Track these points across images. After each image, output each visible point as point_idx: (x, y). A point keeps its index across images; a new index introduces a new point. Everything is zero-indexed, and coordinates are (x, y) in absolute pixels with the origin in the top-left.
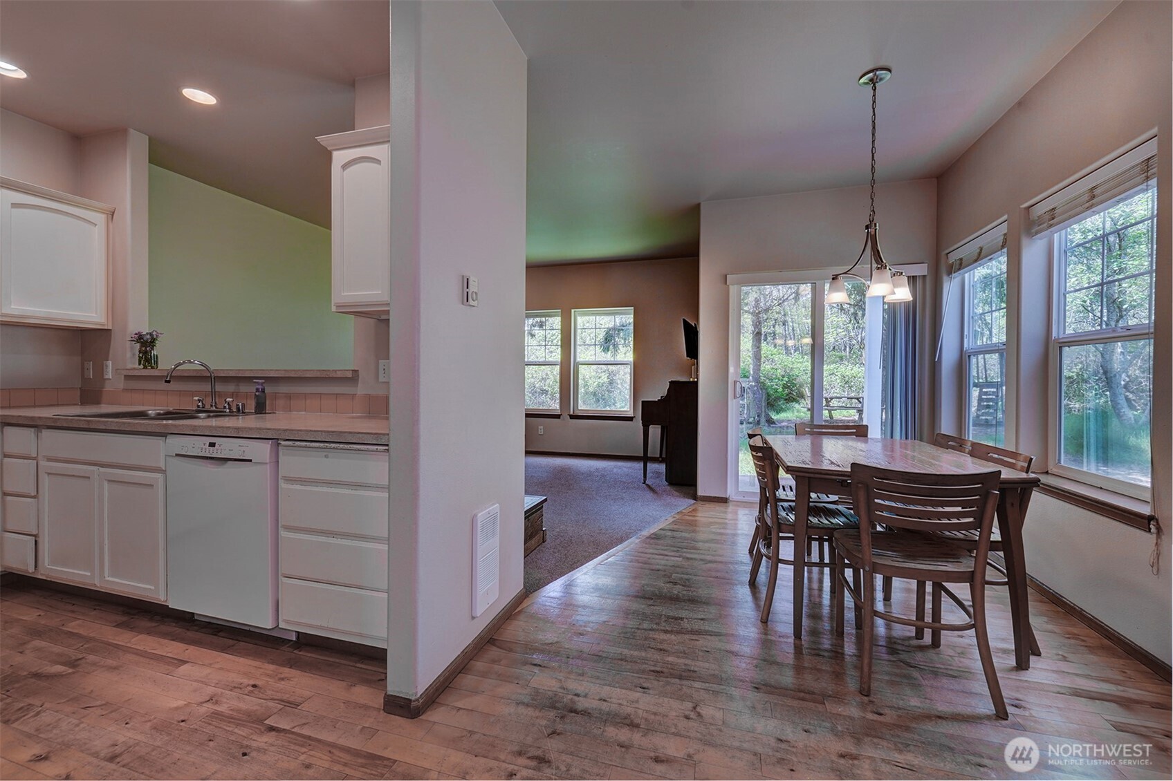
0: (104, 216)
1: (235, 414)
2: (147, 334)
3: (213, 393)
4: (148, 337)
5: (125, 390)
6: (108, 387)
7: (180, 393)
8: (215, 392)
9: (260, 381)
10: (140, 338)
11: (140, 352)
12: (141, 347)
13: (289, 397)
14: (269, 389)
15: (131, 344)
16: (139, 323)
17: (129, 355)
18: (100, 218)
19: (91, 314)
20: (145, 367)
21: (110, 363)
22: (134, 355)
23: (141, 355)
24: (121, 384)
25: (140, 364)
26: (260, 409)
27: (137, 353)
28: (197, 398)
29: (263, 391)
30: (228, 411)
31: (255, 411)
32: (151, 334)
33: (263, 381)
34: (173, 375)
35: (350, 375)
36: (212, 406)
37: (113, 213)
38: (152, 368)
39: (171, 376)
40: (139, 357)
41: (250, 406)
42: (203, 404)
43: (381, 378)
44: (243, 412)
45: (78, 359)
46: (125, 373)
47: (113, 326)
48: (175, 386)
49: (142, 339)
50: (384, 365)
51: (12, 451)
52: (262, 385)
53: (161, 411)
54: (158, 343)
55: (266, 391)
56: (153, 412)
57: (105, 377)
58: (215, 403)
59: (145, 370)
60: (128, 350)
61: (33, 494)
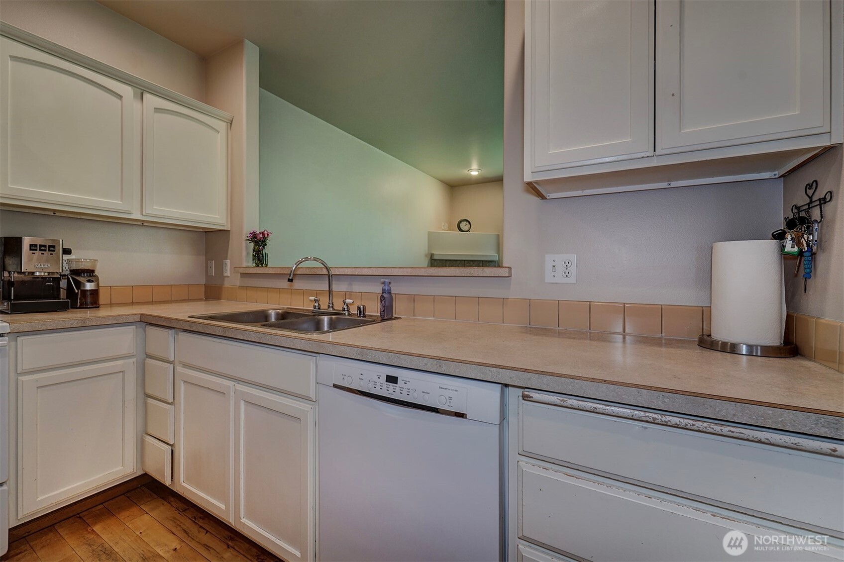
0: (224, 124)
1: (356, 317)
2: (260, 233)
3: (330, 293)
4: (261, 236)
5: (242, 287)
6: (227, 284)
7: (301, 292)
8: (332, 291)
9: (386, 280)
10: (255, 235)
11: (254, 251)
12: (255, 245)
13: (413, 298)
14: (394, 290)
15: (246, 243)
16: (252, 224)
17: (244, 253)
18: (222, 126)
20: (257, 266)
21: (228, 262)
22: (248, 253)
23: (254, 254)
24: (237, 281)
25: (253, 263)
26: (387, 314)
27: (251, 252)
28: (313, 298)
29: (388, 293)
30: (347, 313)
31: (380, 318)
32: (263, 233)
33: (389, 280)
35: (505, 273)
36: (329, 307)
37: (232, 121)
39: (294, 275)
40: (253, 255)
41: (373, 310)
42: (319, 304)
43: (549, 278)
44: (365, 317)
45: (203, 258)
46: (242, 271)
47: (231, 227)
48: (298, 284)
49: (256, 238)
50: (554, 261)
51: (151, 351)
52: (388, 286)
53: (280, 311)
54: (267, 241)
55: (392, 293)
56: (274, 311)
57: (225, 274)
58: (332, 304)
59: (257, 268)
60: (244, 248)
61: (171, 400)
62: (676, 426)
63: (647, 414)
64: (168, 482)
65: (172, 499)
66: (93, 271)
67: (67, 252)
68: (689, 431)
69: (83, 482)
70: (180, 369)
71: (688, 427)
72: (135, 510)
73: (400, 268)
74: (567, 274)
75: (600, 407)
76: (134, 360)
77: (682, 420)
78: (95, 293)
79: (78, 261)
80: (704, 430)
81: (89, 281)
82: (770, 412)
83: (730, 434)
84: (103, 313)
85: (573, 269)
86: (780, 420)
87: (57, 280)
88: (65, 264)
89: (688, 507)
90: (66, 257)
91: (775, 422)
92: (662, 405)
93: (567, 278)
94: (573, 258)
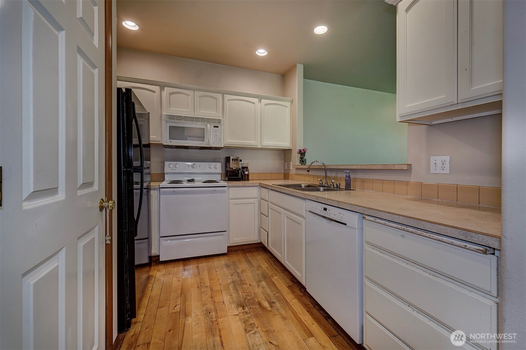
0: (289, 103)
1: (336, 189)
2: (303, 150)
3: (326, 177)
4: (303, 151)
5: (296, 174)
6: (291, 173)
7: (314, 176)
8: (327, 176)
9: (348, 171)
10: (300, 151)
11: (300, 158)
12: (301, 155)
13: (363, 181)
14: (352, 176)
15: (297, 154)
16: (300, 146)
18: (288, 104)
19: (285, 144)
20: (302, 164)
21: (291, 163)
22: (298, 159)
24: (294, 171)
25: (300, 163)
26: (348, 187)
27: (299, 158)
28: (319, 179)
29: (349, 177)
30: (332, 187)
31: (345, 188)
32: (304, 150)
33: (349, 171)
34: (310, 168)
35: (405, 167)
36: (325, 183)
37: (292, 101)
38: (304, 165)
40: (300, 160)
41: (343, 185)
42: (322, 182)
43: (432, 171)
44: (339, 188)
45: (283, 161)
46: (295, 167)
47: (292, 148)
48: (311, 173)
49: (301, 152)
50: (435, 160)
51: (263, 197)
52: (349, 174)
53: (306, 185)
54: (306, 153)
55: (351, 177)
56: (304, 185)
57: (290, 169)
58: (327, 182)
59: (302, 166)
60: (297, 157)
61: (267, 215)
62: (411, 232)
63: (402, 226)
64: (266, 246)
65: (268, 253)
66: (247, 167)
67: (241, 161)
68: (416, 235)
69: (244, 238)
70: (270, 204)
71: (415, 233)
72: (257, 253)
73: (356, 165)
74: (443, 168)
75: (387, 223)
76: (258, 199)
77: (413, 230)
78: (248, 175)
79: (244, 164)
80: (420, 234)
81: (247, 171)
82: (443, 228)
83: (429, 236)
84: (250, 182)
85: (447, 165)
86: (446, 231)
87: (238, 171)
88: (240, 165)
89: (421, 269)
90: (240, 162)
91: (445, 232)
92: (406, 223)
93: (443, 170)
94: (447, 158)
